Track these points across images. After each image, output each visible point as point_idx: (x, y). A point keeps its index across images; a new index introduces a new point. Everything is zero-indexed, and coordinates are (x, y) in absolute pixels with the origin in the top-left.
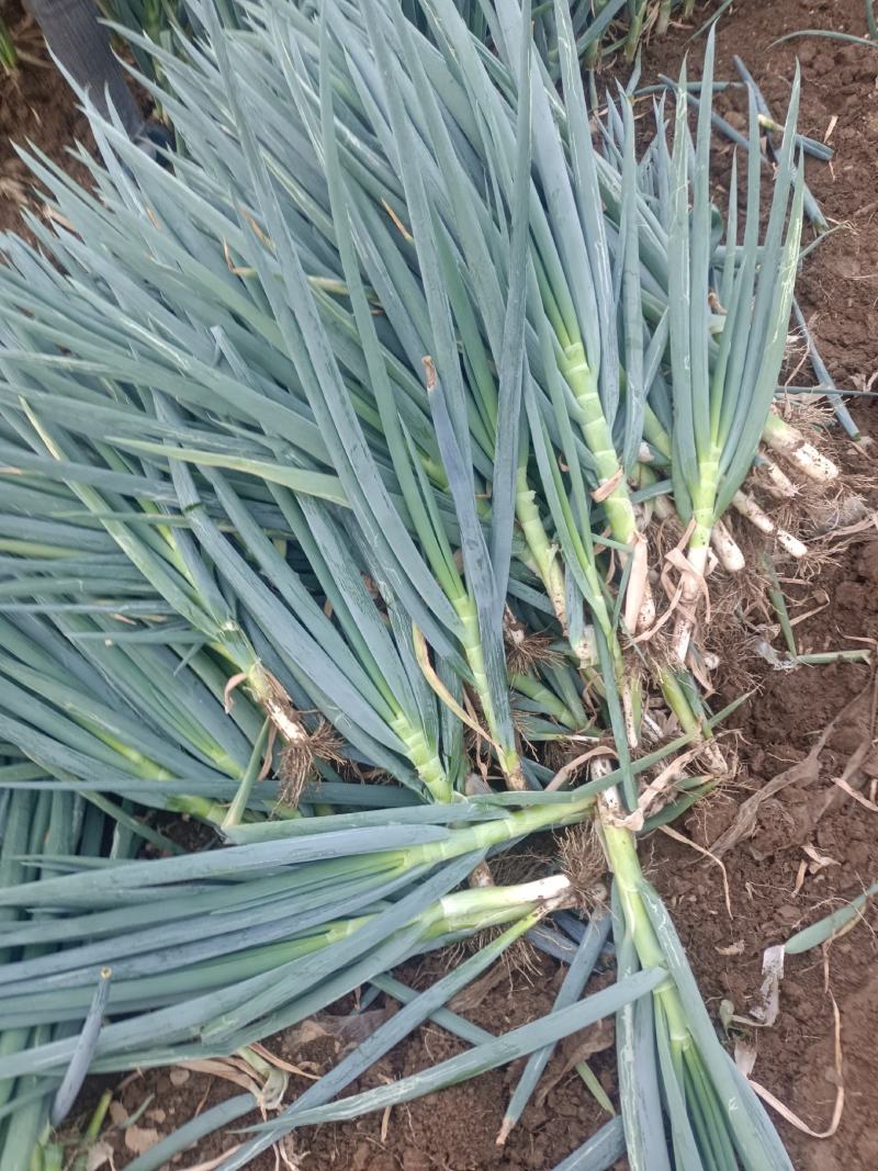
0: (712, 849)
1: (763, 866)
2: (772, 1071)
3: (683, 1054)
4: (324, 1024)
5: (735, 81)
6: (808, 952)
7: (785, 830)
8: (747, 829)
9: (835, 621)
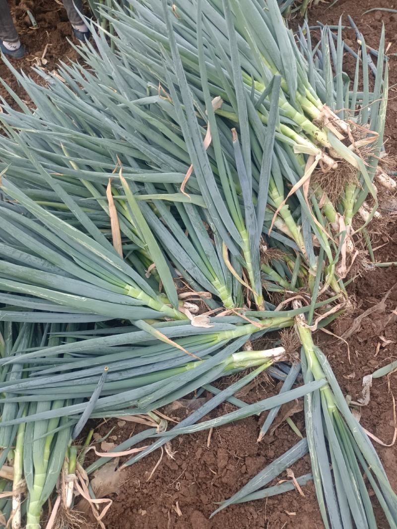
0: (342, 336)
1: (362, 344)
2: (367, 423)
3: (333, 413)
4: (182, 402)
5: (348, 26)
6: (381, 378)
7: (373, 329)
8: (357, 329)
9: (391, 250)
